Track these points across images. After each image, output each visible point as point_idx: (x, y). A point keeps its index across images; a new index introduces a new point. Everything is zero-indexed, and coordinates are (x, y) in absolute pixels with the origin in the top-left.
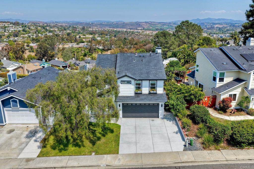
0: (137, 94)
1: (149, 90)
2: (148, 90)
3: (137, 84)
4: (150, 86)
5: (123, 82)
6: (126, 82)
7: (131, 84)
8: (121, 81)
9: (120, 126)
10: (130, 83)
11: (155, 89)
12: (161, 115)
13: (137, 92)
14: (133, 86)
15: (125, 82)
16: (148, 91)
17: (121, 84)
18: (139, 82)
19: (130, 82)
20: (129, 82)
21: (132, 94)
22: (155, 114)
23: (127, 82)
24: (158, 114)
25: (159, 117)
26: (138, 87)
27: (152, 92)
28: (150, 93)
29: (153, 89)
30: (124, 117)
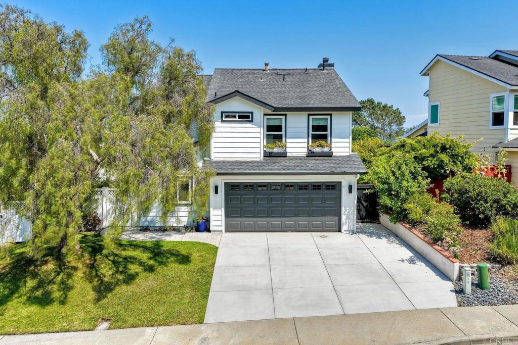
0: (270, 156)
1: (308, 143)
2: (306, 145)
3: (270, 128)
4: (311, 132)
5: (227, 117)
6: (237, 115)
7: (252, 121)
8: (222, 113)
9: (217, 248)
10: (250, 119)
11: (327, 142)
12: (348, 218)
13: (270, 151)
14: (258, 130)
15: (235, 117)
16: (306, 150)
17: (223, 121)
18: (275, 121)
19: (248, 117)
20: (245, 117)
21: (257, 155)
22: (331, 220)
23: (240, 117)
24: (340, 219)
25: (344, 228)
26: (275, 133)
27: (318, 150)
28: (311, 155)
29: (320, 141)
30: (229, 229)
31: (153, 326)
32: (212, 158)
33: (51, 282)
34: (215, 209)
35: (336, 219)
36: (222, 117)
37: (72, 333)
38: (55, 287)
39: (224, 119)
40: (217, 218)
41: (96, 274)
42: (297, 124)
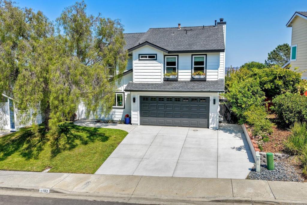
0: (168, 81)
1: (192, 73)
2: (190, 74)
3: (168, 64)
4: (193, 66)
5: (142, 57)
6: (148, 56)
7: (156, 60)
8: (139, 55)
9: (128, 133)
10: (155, 58)
11: (203, 72)
12: (213, 120)
13: (168, 77)
14: (160, 65)
15: (146, 57)
16: (190, 77)
17: (139, 60)
18: (171, 59)
19: (154, 57)
20: (152, 57)
21: (160, 80)
22: (203, 121)
23: (149, 57)
24: (208, 121)
25: (211, 126)
26: (171, 66)
27: (197, 77)
28: (193, 80)
29: (199, 72)
30: (142, 123)
31: (69, 173)
32: (134, 81)
33: (35, 146)
34: (134, 111)
35: (206, 120)
36: (139, 57)
37: (31, 172)
38: (36, 148)
39: (140, 58)
40: (136, 116)
41: (57, 143)
42: (185, 60)
